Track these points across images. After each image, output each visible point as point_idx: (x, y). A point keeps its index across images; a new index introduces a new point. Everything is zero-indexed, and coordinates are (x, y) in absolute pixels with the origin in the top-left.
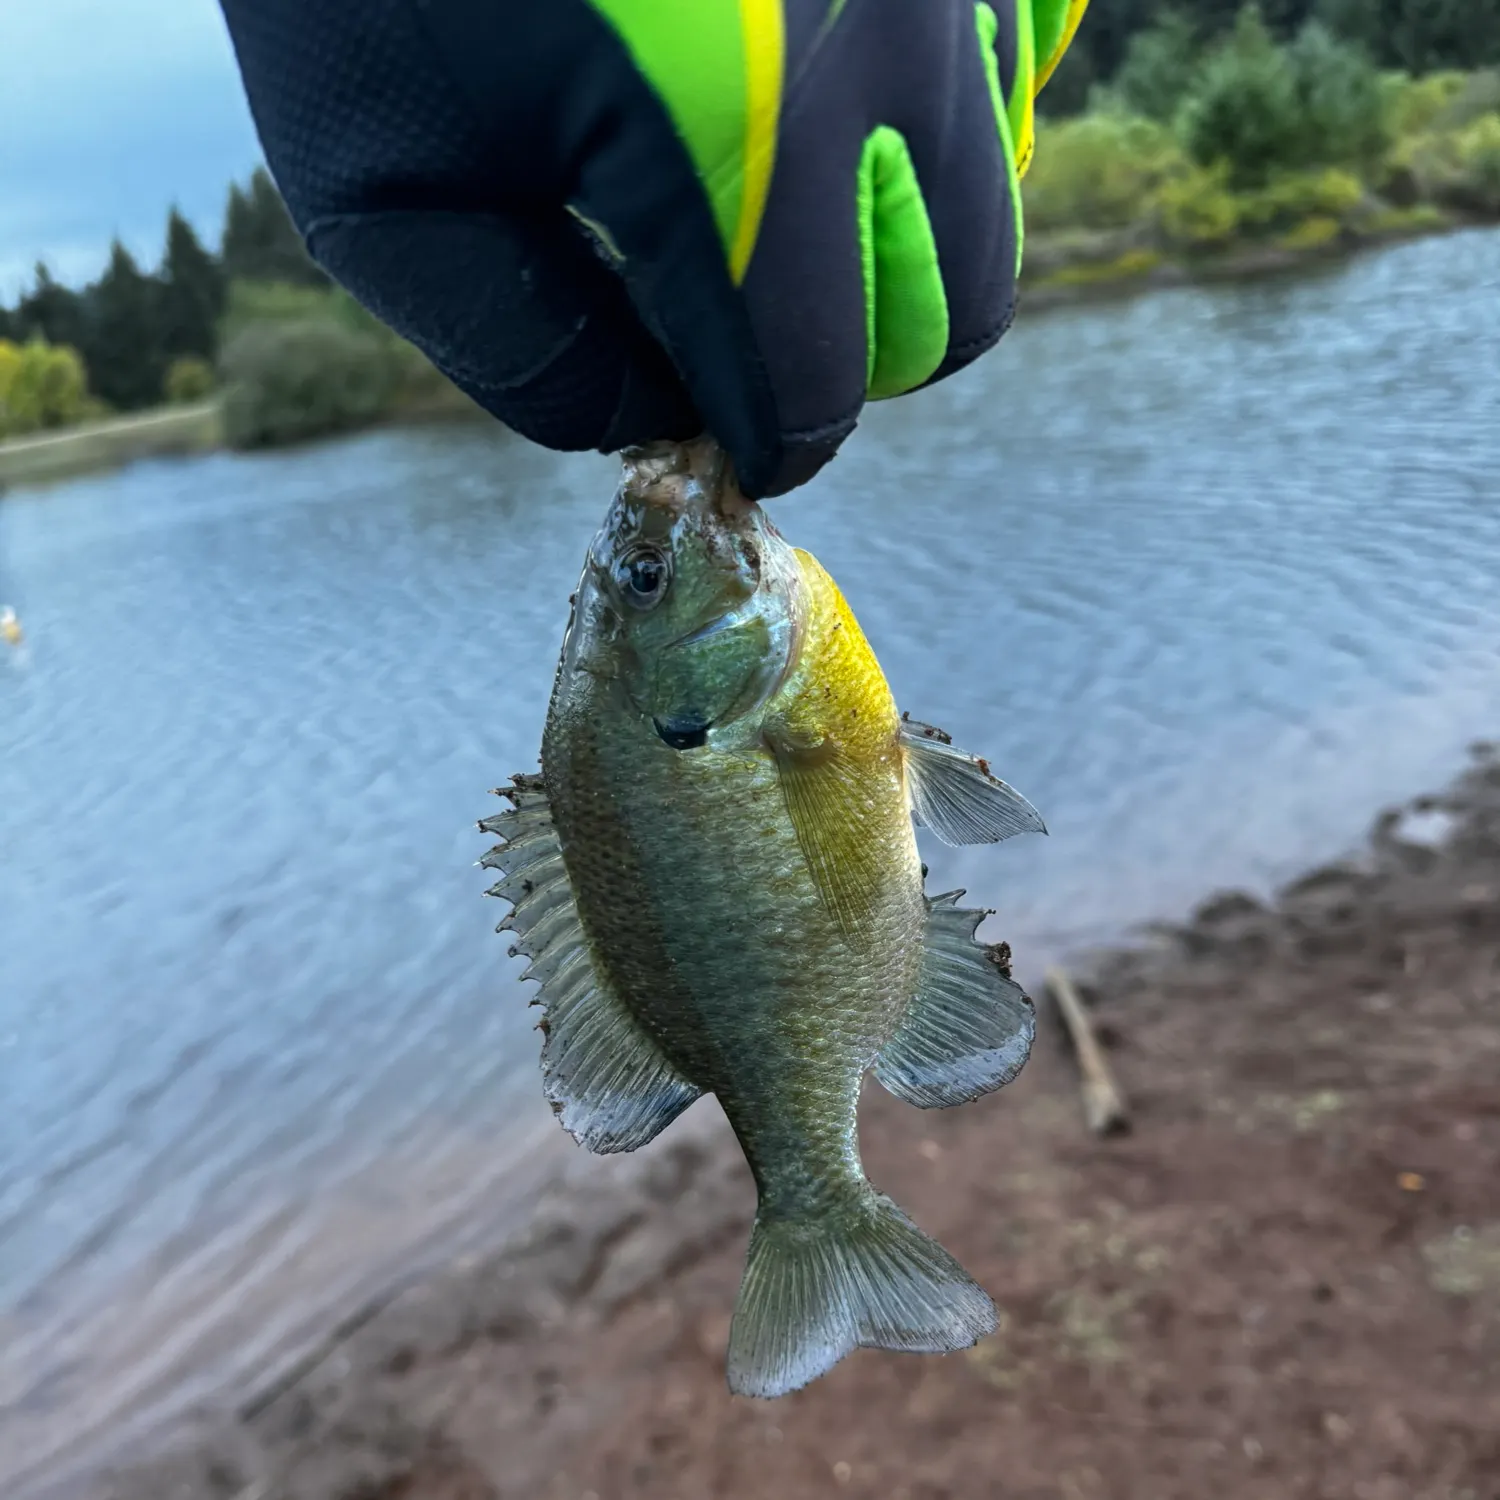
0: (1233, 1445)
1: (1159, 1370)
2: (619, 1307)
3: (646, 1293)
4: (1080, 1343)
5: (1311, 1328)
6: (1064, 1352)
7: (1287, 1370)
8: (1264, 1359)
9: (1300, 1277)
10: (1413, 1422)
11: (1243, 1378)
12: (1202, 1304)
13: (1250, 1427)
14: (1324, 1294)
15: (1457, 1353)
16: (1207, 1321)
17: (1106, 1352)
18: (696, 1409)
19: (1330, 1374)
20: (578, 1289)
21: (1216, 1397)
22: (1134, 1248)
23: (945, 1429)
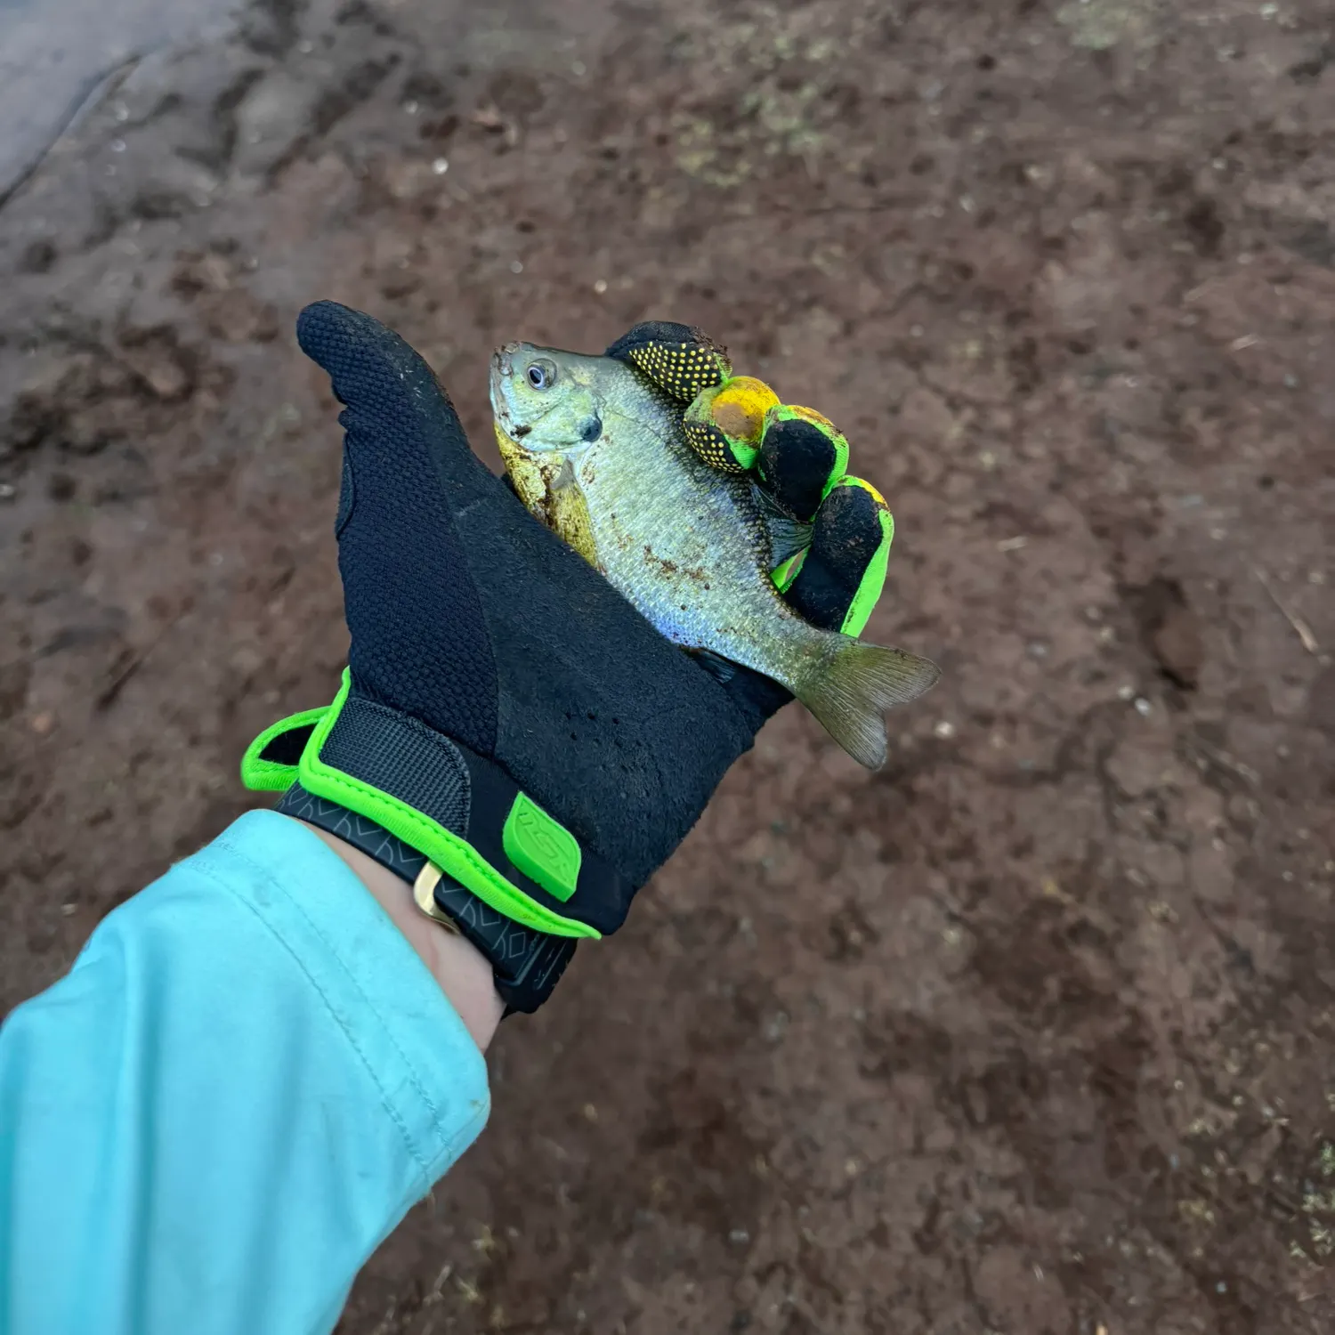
0: (949, 205)
1: (866, 151)
2: (275, 171)
3: (301, 148)
4: (785, 137)
5: (985, 95)
6: (773, 149)
7: (979, 133)
8: (956, 126)
9: (960, 51)
10: (1100, 164)
11: (940, 145)
12: (881, 88)
13: (959, 188)
14: (987, 63)
15: (1118, 101)
16: (889, 101)
17: (811, 142)
18: (420, 254)
19: (1015, 131)
20: (219, 157)
21: (922, 166)
22: (801, 44)
23: (686, 235)
